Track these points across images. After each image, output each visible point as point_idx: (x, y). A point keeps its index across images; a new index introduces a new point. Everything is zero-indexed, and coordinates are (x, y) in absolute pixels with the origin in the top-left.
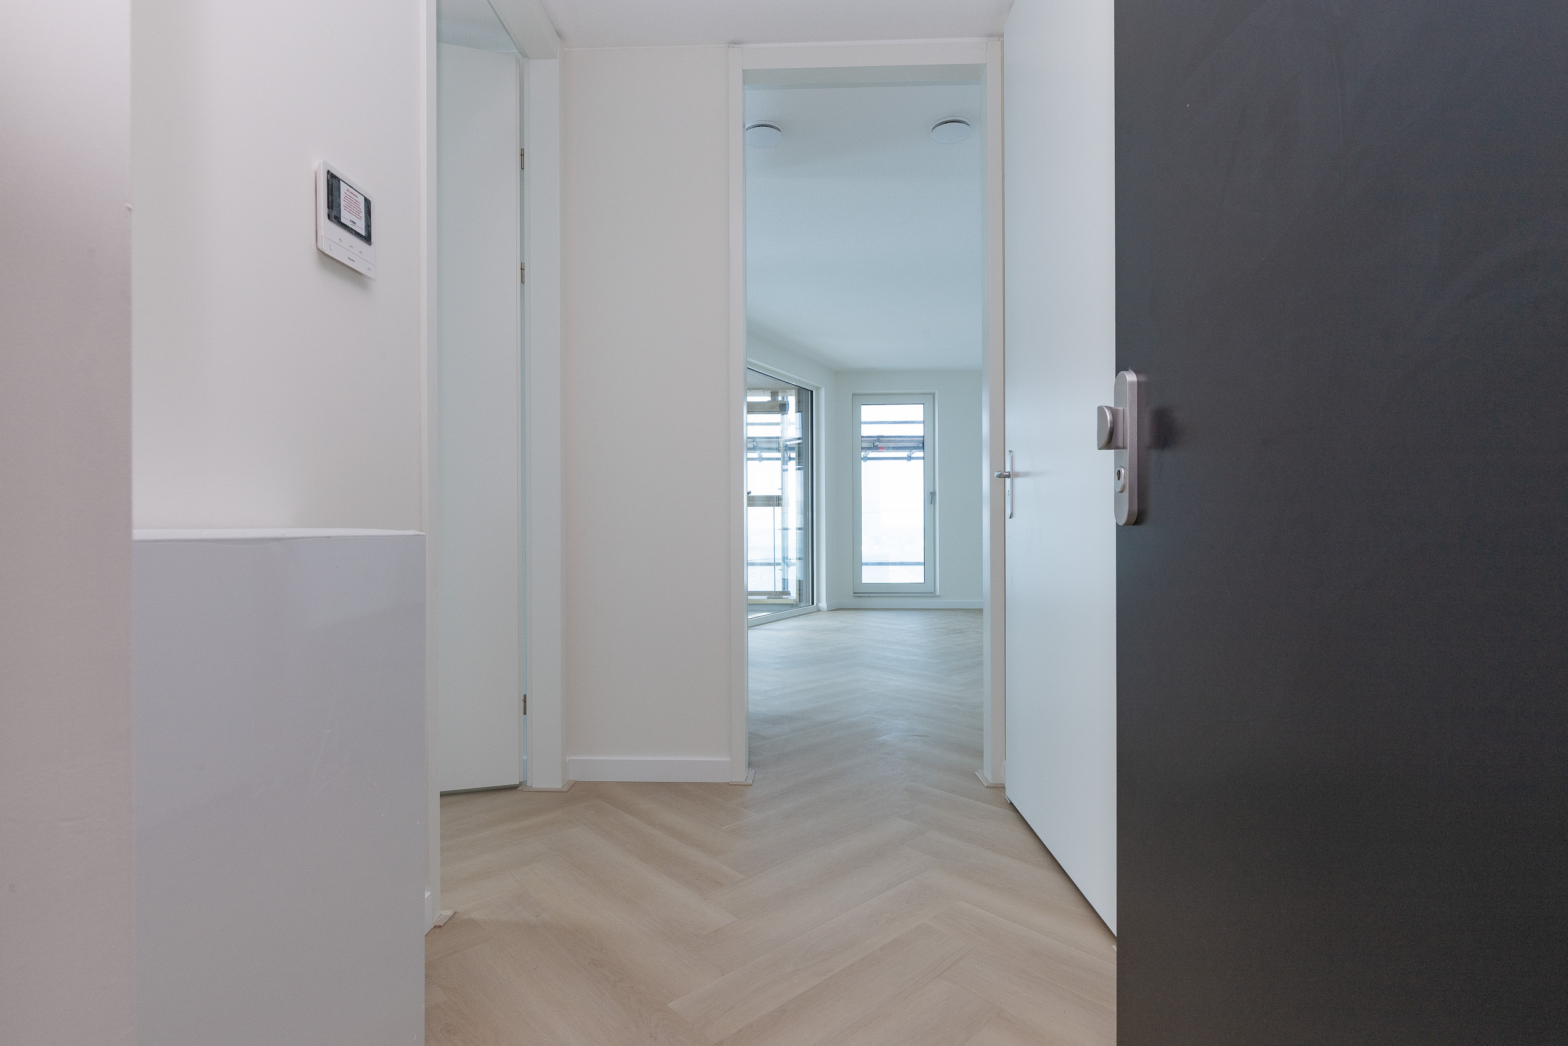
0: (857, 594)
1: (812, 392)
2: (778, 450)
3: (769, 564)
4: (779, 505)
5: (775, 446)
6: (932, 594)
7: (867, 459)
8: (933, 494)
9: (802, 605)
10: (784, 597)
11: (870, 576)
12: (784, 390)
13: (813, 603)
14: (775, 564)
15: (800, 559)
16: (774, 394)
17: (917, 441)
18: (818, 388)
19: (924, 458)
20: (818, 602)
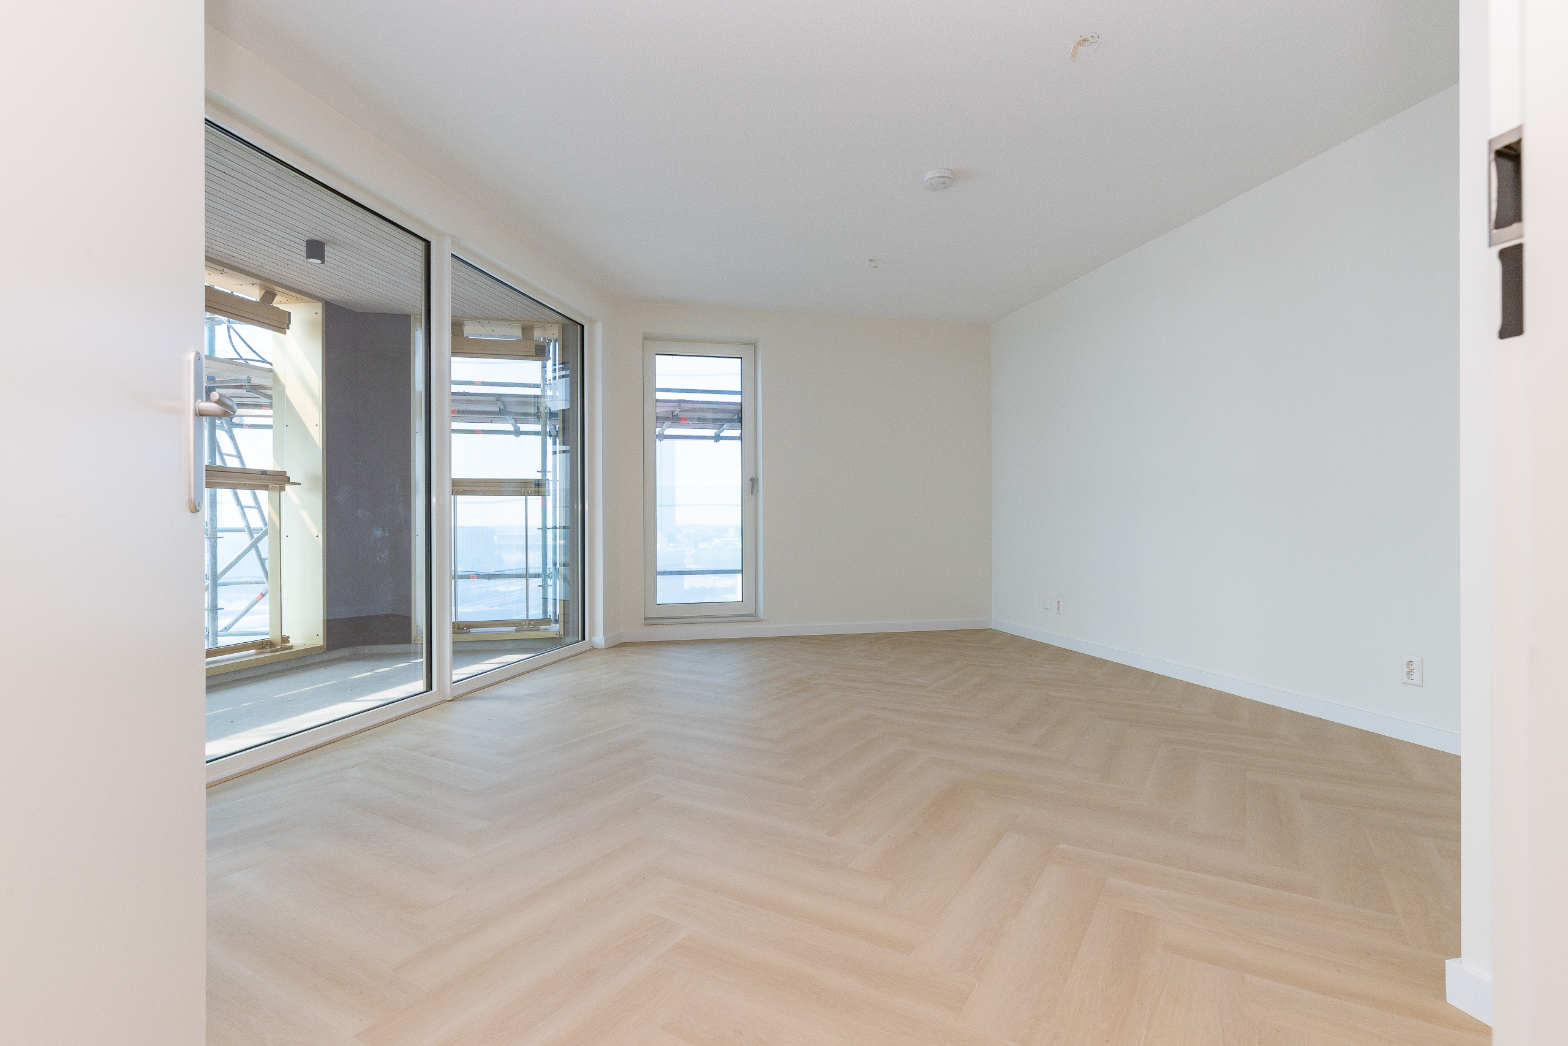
0: (649, 621)
1: (583, 326)
2: (537, 416)
3: (518, 576)
4: (538, 493)
5: (532, 410)
6: (753, 617)
7: (662, 437)
8: (754, 481)
9: (568, 639)
10: (542, 627)
11: (668, 592)
12: (544, 324)
13: (584, 638)
14: (527, 576)
15: (564, 565)
16: (527, 330)
17: (730, 411)
18: (592, 321)
19: (741, 438)
20: (592, 634)
